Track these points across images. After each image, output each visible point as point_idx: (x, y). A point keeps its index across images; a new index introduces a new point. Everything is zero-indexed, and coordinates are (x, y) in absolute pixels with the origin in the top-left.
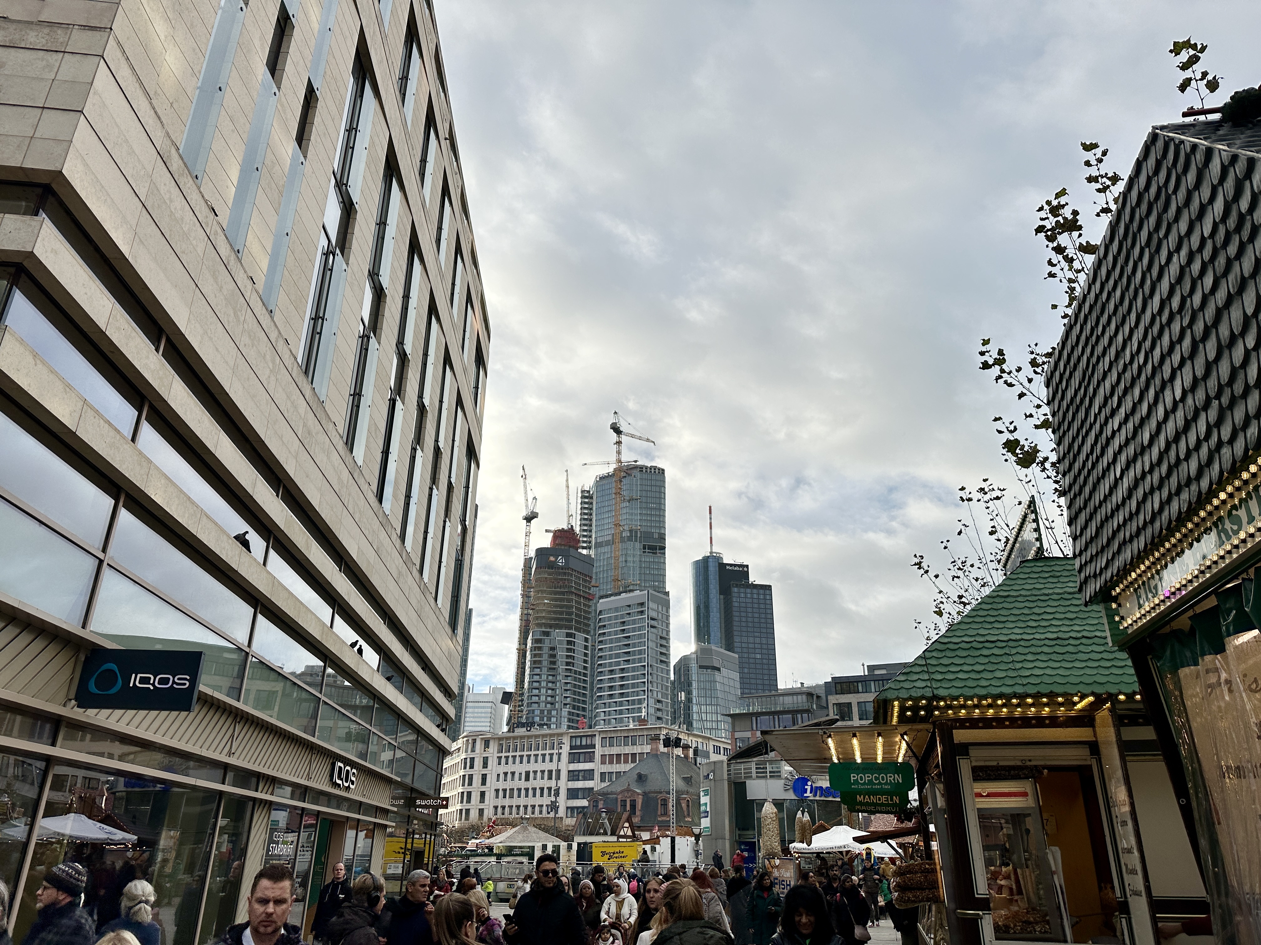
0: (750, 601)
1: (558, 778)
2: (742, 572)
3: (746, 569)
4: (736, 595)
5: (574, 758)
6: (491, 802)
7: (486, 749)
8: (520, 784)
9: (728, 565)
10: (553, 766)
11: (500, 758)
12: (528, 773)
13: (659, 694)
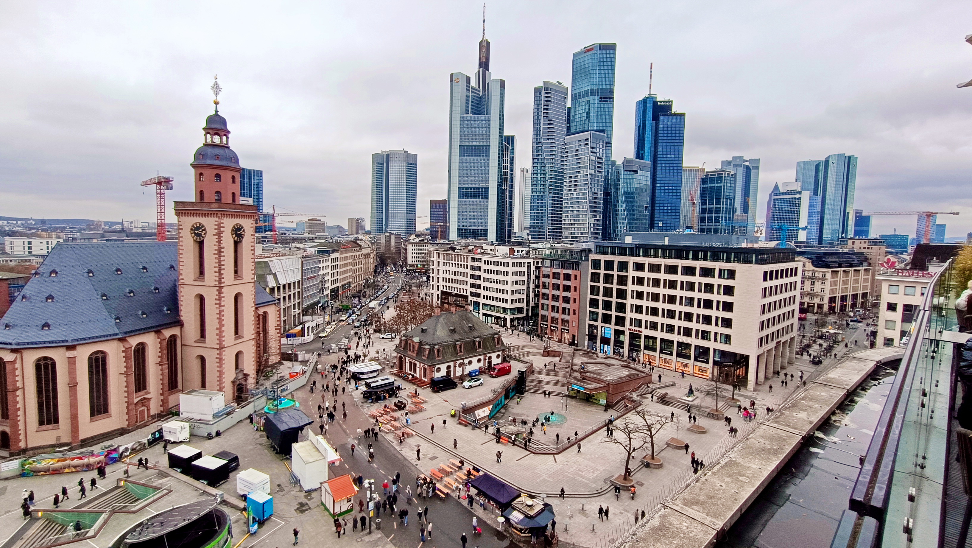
0: (670, 124)
2: (668, 105)
3: (670, 103)
4: (662, 121)
6: (441, 283)
7: (439, 258)
8: (452, 277)
9: (659, 101)
10: (465, 270)
11: (444, 263)
12: (455, 272)
13: (596, 189)
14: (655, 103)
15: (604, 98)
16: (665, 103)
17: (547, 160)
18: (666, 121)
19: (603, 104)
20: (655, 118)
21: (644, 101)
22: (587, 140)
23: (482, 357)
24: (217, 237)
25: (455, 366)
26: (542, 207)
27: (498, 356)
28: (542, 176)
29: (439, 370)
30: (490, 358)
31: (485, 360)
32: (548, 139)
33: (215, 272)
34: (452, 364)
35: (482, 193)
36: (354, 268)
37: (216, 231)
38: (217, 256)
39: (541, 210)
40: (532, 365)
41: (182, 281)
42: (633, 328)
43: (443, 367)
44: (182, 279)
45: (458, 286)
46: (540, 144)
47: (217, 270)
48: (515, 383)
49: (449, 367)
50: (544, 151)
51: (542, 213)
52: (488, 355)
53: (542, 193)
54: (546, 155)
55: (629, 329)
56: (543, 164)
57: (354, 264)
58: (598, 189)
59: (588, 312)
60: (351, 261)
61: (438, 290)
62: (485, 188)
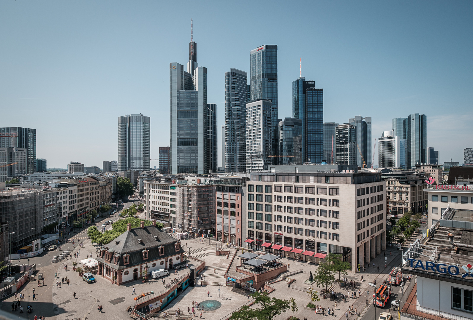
0: (314, 95)
1: (168, 200)
2: (312, 84)
3: (314, 83)
4: (309, 94)
6: (152, 205)
7: (149, 187)
8: (158, 200)
9: (307, 82)
10: (167, 196)
11: (153, 191)
12: (160, 197)
13: (267, 138)
14: (304, 82)
15: (271, 79)
16: (310, 83)
17: (235, 119)
18: (311, 94)
19: (271, 83)
20: (304, 92)
21: (298, 81)
22: (260, 106)
23: (164, 260)
25: (141, 269)
26: (233, 150)
27: (178, 259)
28: (233, 130)
29: (127, 273)
30: (171, 260)
31: (167, 262)
32: (235, 106)
34: (138, 267)
35: (193, 142)
36: (92, 196)
39: (233, 152)
40: (205, 263)
42: (277, 232)
43: (131, 270)
45: (163, 207)
46: (231, 109)
48: (188, 278)
49: (136, 270)
50: (233, 114)
51: (233, 154)
52: (169, 258)
53: (233, 141)
54: (235, 116)
55: (274, 233)
56: (232, 122)
57: (92, 194)
58: (268, 138)
59: (247, 222)
60: (89, 191)
61: (150, 210)
62: (195, 139)
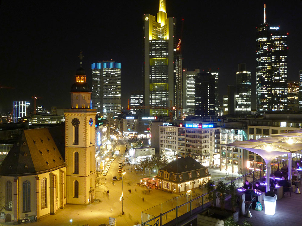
1: (176, 139)
5: (179, 135)
10: (174, 136)
23: (200, 180)
24: (85, 125)
27: (207, 180)
30: (203, 180)
33: (84, 141)
34: (187, 183)
37: (85, 122)
38: (85, 134)
41: (67, 146)
43: (184, 184)
44: (67, 145)
45: (171, 144)
47: (85, 140)
